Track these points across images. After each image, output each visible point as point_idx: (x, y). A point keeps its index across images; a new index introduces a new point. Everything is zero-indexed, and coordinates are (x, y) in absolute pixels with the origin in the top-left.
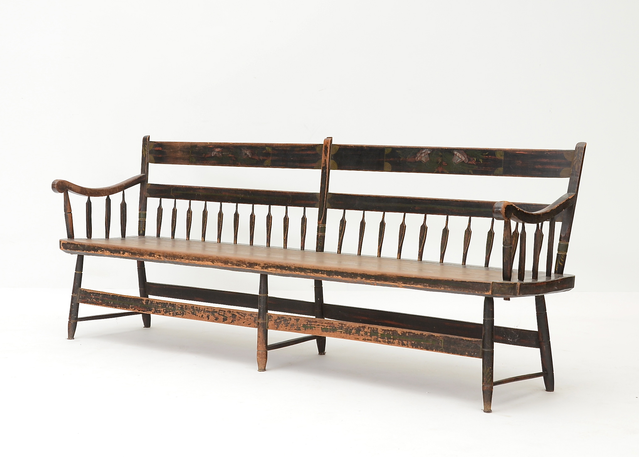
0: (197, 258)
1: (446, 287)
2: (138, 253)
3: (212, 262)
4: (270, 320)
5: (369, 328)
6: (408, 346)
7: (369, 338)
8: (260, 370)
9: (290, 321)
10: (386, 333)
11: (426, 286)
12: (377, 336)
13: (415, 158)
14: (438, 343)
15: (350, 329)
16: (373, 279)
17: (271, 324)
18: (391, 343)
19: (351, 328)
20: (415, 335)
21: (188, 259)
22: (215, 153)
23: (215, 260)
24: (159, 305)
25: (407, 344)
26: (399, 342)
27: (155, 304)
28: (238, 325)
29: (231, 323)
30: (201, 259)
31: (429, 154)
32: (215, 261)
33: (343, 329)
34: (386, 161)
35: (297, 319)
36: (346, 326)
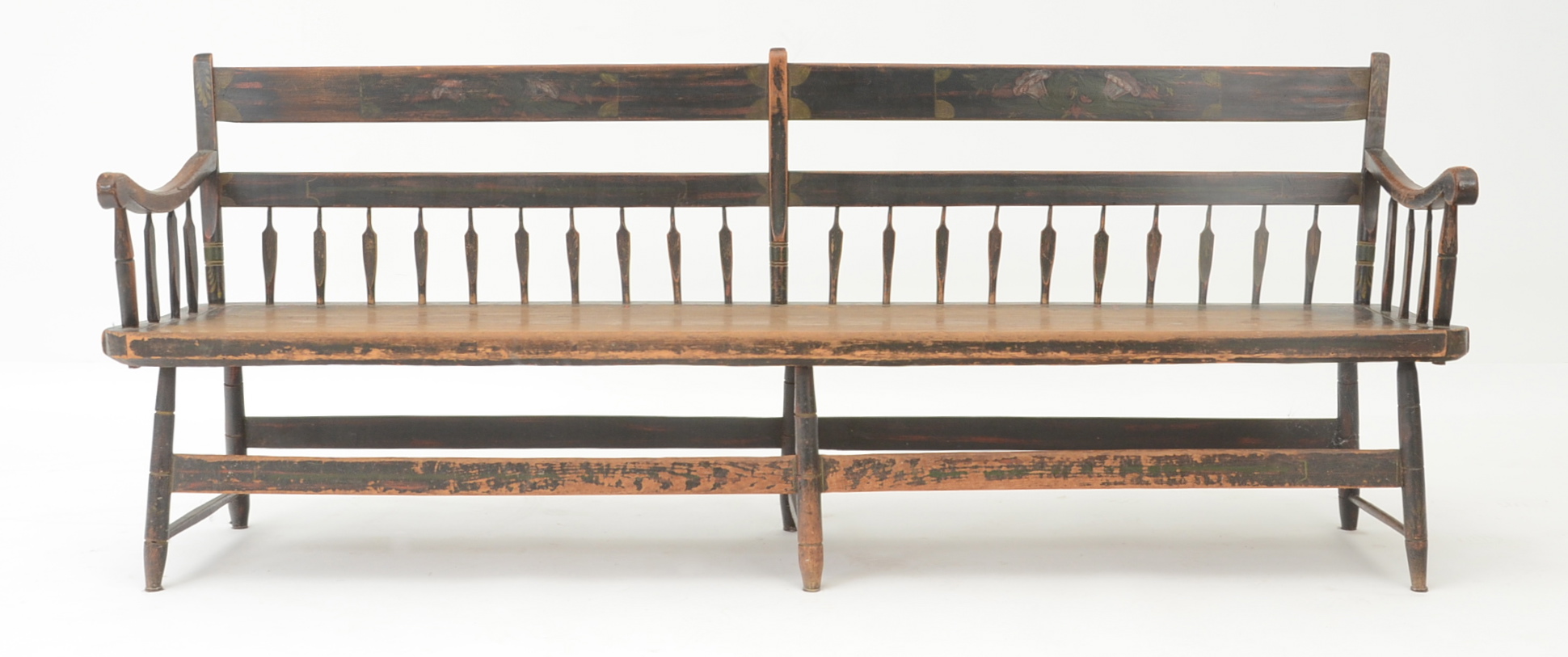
0: (625, 345)
1: (1340, 352)
2: (419, 348)
3: (673, 350)
4: (832, 470)
5: (1115, 458)
6: (1221, 484)
7: (1121, 480)
8: (806, 589)
9: (892, 466)
10: (1162, 464)
11: (1292, 353)
12: (1141, 472)
13: (1012, 88)
14: (1296, 470)
15: (1066, 466)
16: (1154, 349)
17: (834, 480)
18: (1176, 484)
19: (1068, 463)
20: (1236, 460)
21: (594, 349)
22: (441, 92)
23: (683, 345)
24: (471, 472)
25: (1219, 481)
26: (1197, 479)
27: (457, 469)
28: (733, 492)
29: (712, 489)
30: (638, 345)
31: (1046, 81)
32: (685, 347)
33: (1047, 468)
34: (939, 98)
35: (914, 461)
36: (1054, 460)
